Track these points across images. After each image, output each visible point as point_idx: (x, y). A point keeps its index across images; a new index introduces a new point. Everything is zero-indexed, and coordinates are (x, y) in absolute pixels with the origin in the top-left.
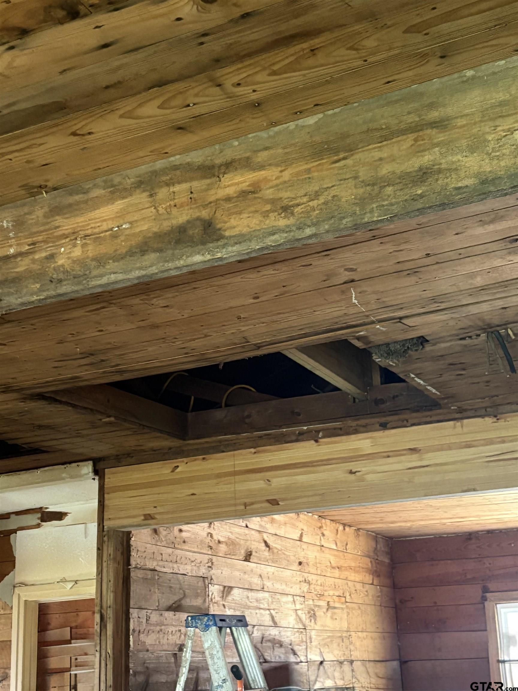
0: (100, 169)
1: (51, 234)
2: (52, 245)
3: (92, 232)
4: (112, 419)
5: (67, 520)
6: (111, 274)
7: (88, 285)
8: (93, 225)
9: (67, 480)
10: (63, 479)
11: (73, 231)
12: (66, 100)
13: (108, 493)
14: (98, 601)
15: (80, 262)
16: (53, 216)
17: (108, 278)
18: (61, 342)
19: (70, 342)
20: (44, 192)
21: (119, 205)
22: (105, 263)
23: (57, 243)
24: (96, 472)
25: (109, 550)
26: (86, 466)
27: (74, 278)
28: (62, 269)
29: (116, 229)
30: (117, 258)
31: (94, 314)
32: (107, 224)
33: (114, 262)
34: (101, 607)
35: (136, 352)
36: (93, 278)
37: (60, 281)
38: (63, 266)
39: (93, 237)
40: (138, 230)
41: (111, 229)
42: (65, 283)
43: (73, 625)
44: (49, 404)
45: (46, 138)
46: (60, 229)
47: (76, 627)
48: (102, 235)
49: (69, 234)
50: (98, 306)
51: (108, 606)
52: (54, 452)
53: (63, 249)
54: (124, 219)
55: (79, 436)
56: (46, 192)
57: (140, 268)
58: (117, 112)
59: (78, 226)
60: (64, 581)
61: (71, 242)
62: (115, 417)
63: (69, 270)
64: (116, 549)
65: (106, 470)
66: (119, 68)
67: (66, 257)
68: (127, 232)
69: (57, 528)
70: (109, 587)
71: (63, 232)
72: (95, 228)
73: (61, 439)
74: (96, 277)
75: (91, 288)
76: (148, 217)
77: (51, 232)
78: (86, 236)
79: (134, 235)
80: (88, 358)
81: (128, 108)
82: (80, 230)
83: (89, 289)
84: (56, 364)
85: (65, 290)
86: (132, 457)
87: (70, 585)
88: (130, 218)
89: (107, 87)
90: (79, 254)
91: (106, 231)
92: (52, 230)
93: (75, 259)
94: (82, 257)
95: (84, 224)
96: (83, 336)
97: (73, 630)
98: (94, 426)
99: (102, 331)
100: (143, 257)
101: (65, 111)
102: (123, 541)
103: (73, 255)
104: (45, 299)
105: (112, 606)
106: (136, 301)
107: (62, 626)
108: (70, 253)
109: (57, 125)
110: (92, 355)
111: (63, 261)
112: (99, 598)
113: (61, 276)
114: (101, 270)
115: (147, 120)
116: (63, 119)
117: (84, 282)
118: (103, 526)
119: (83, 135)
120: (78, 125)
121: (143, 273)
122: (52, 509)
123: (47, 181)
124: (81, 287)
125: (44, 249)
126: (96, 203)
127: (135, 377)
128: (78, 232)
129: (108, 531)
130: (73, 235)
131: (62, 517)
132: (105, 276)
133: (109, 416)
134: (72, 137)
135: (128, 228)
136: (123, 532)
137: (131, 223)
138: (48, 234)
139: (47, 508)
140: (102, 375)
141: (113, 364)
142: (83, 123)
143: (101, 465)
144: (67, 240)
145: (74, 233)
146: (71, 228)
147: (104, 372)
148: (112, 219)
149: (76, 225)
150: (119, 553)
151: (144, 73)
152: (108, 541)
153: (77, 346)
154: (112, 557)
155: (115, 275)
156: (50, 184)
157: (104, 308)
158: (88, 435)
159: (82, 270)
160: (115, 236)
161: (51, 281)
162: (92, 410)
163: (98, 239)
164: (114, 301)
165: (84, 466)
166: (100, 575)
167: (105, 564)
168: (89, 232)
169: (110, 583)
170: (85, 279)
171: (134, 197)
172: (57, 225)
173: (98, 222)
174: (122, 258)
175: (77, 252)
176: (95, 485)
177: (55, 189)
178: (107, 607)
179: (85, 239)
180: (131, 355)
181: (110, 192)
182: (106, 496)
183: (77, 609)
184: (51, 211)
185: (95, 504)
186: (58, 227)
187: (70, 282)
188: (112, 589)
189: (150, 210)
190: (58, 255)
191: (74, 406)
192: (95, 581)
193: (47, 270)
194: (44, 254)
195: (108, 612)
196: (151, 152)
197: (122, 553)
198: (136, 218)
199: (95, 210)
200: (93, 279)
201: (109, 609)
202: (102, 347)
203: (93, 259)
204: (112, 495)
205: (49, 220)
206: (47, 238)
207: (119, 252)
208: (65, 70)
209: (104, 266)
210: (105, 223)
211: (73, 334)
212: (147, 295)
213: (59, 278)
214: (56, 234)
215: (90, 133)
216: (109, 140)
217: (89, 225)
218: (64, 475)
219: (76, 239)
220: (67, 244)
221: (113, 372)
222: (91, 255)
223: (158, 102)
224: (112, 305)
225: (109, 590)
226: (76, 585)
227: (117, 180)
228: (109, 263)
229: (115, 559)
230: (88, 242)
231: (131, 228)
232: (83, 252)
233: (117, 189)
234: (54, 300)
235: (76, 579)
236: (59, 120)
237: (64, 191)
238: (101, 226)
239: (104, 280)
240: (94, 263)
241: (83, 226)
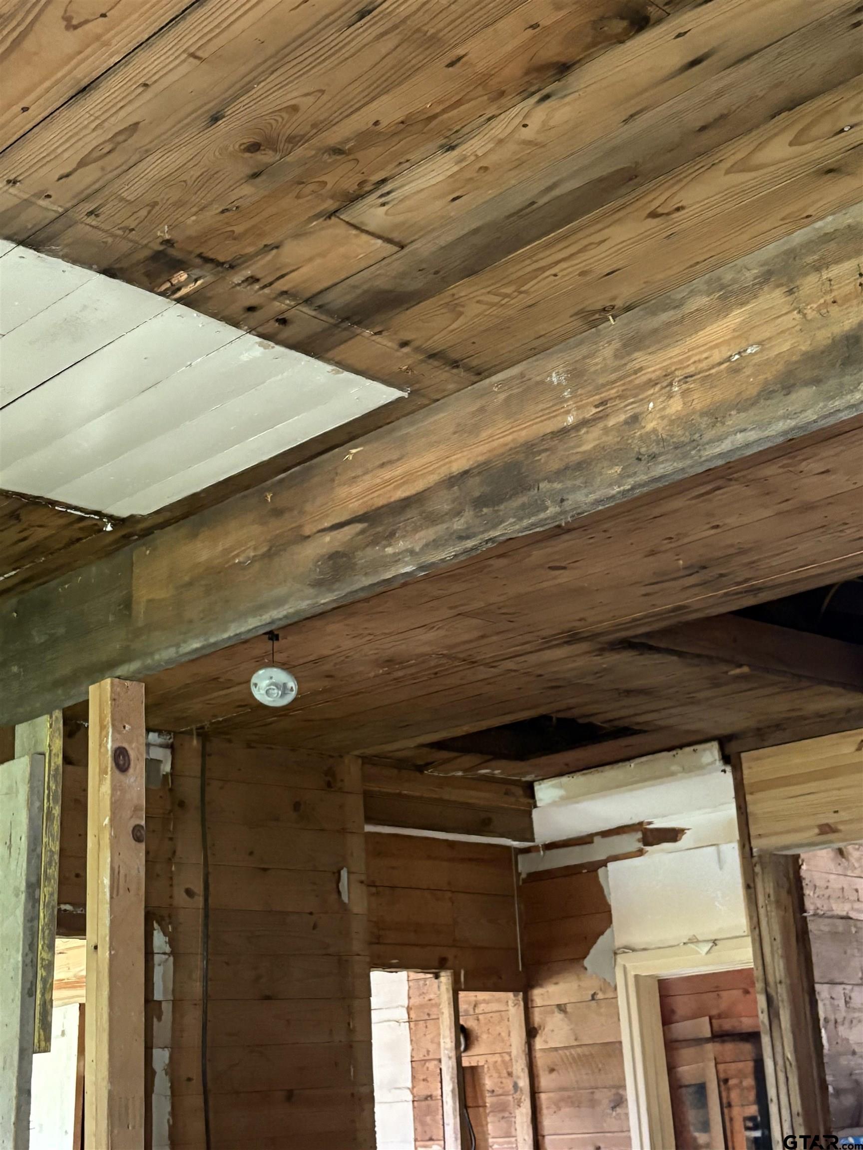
0: (698, 263)
1: (631, 381)
2: (632, 400)
3: (696, 368)
4: (745, 669)
5: (685, 841)
6: (735, 434)
7: (700, 457)
8: (696, 358)
9: (679, 775)
10: (672, 774)
11: (664, 374)
12: (637, 163)
13: (751, 793)
14: (758, 973)
15: (683, 421)
16: (629, 354)
17: (732, 442)
18: (652, 553)
19: (665, 551)
20: (611, 318)
21: (736, 317)
22: (724, 417)
23: (641, 397)
24: (726, 759)
25: (765, 887)
26: (710, 749)
27: (676, 448)
28: (653, 437)
29: (737, 357)
30: (743, 405)
31: (702, 502)
32: (720, 352)
33: (739, 411)
34: (766, 983)
35: (778, 555)
36: (707, 443)
37: (653, 457)
38: (654, 431)
39: (699, 376)
40: (773, 354)
41: (728, 359)
42: (661, 459)
43: (714, 1012)
44: (639, 655)
45: (607, 231)
46: (643, 372)
47: (719, 1016)
48: (713, 371)
49: (659, 378)
50: (709, 487)
51: (778, 981)
52: (653, 731)
53: (651, 405)
54: (747, 340)
55: (694, 702)
56: (614, 317)
57: (785, 417)
58: (721, 165)
59: (672, 364)
60: (694, 940)
61: (664, 391)
62: (749, 665)
63: (664, 436)
64: (778, 886)
65: (743, 755)
66: (720, 93)
67: (658, 416)
68: (757, 359)
69: (670, 855)
70: (775, 948)
71: (648, 376)
72: (700, 361)
73: (664, 709)
74: (711, 441)
75: (705, 461)
76: (788, 329)
77: (629, 379)
78: (686, 377)
79: (767, 363)
80: (698, 574)
81: (739, 156)
82: (676, 370)
83: (702, 463)
84: (649, 589)
85: (662, 471)
86: (784, 729)
87: (705, 948)
88: (757, 336)
89: (703, 129)
90: (679, 408)
91: (720, 364)
92: (630, 376)
93: (673, 417)
94: (684, 413)
95: (681, 358)
96: (686, 540)
97: (714, 1021)
98: (715, 683)
99: (717, 527)
100: (788, 397)
101: (636, 180)
102: (788, 873)
103: (668, 411)
104: (632, 489)
105: (783, 980)
106: (770, 470)
107: (694, 1016)
108: (664, 409)
109: (623, 207)
110: (704, 568)
111: (654, 423)
112: (760, 968)
113: (655, 449)
114: (720, 430)
115: (772, 168)
116: (634, 195)
117: (693, 452)
118: (751, 849)
119: (668, 214)
120: (657, 200)
121: (791, 423)
122: (659, 824)
123: (614, 298)
124: (689, 462)
125: (621, 409)
126: (698, 320)
127: (780, 597)
128: (673, 372)
129: (760, 857)
130: (666, 380)
131: (677, 836)
132: (726, 438)
133: (740, 666)
134: (649, 220)
135: (756, 353)
136: (786, 856)
137: (760, 343)
138: (624, 384)
139: (650, 823)
140: (724, 599)
141: (739, 579)
142: (667, 194)
143: (732, 747)
144: (657, 388)
145: (666, 376)
146: (660, 369)
147: (726, 594)
148: (727, 342)
149: (668, 362)
150: (784, 894)
151: (761, 94)
152: (763, 873)
153: (677, 557)
154: (772, 898)
155: (743, 434)
156: (619, 303)
157: (719, 488)
158: (707, 699)
159: (687, 434)
160: (735, 370)
161: (639, 459)
162: (710, 658)
163: (707, 379)
164: (735, 476)
165: (704, 750)
166: (757, 930)
167: (762, 911)
168: (692, 369)
169: (775, 943)
170: (694, 448)
171: (761, 299)
172: (638, 366)
173: (705, 351)
174: (752, 405)
175: (676, 406)
176: (727, 779)
177: (628, 309)
178: (775, 983)
179: (686, 382)
180: (767, 561)
181: (719, 298)
182: (749, 798)
183: (717, 987)
184: (625, 346)
185: (731, 810)
186: (641, 369)
187: (669, 456)
188: (780, 952)
189: (790, 316)
190: (644, 415)
191: (680, 654)
192: (749, 939)
193: (630, 441)
194: (622, 417)
195: (779, 990)
196: (783, 219)
197: (789, 892)
198: (768, 335)
199: (696, 332)
200: (707, 446)
201: (779, 985)
202: (720, 554)
203: (703, 414)
204: (760, 795)
205: (623, 362)
206: (623, 391)
207: (745, 396)
208: (632, 116)
209: (723, 423)
210: (716, 351)
211: (671, 538)
212: (790, 458)
213: (650, 452)
214: (637, 382)
215: (678, 209)
216: (710, 214)
217: (689, 358)
218: (674, 768)
219: (671, 384)
220: (657, 395)
221: (741, 593)
222: (698, 407)
223: (789, 136)
224: (733, 483)
225: (776, 956)
226: (715, 948)
227: (728, 276)
228: (730, 415)
229: (778, 902)
230: (692, 386)
231: (761, 351)
232: (684, 404)
233: (731, 292)
234: (645, 489)
235: (714, 938)
236: (627, 198)
237: (642, 310)
238: (711, 356)
239: (726, 446)
240: (706, 419)
241: (681, 361)
